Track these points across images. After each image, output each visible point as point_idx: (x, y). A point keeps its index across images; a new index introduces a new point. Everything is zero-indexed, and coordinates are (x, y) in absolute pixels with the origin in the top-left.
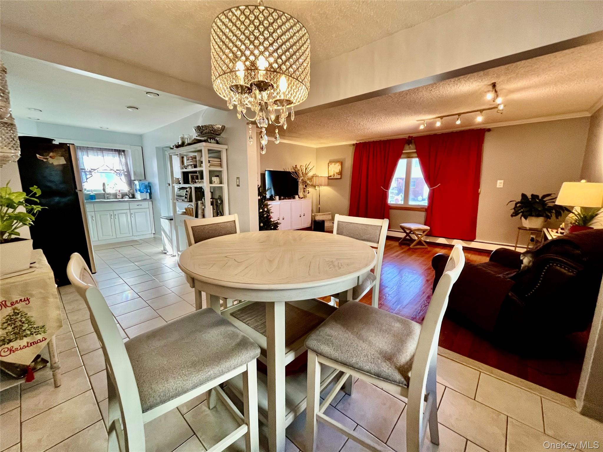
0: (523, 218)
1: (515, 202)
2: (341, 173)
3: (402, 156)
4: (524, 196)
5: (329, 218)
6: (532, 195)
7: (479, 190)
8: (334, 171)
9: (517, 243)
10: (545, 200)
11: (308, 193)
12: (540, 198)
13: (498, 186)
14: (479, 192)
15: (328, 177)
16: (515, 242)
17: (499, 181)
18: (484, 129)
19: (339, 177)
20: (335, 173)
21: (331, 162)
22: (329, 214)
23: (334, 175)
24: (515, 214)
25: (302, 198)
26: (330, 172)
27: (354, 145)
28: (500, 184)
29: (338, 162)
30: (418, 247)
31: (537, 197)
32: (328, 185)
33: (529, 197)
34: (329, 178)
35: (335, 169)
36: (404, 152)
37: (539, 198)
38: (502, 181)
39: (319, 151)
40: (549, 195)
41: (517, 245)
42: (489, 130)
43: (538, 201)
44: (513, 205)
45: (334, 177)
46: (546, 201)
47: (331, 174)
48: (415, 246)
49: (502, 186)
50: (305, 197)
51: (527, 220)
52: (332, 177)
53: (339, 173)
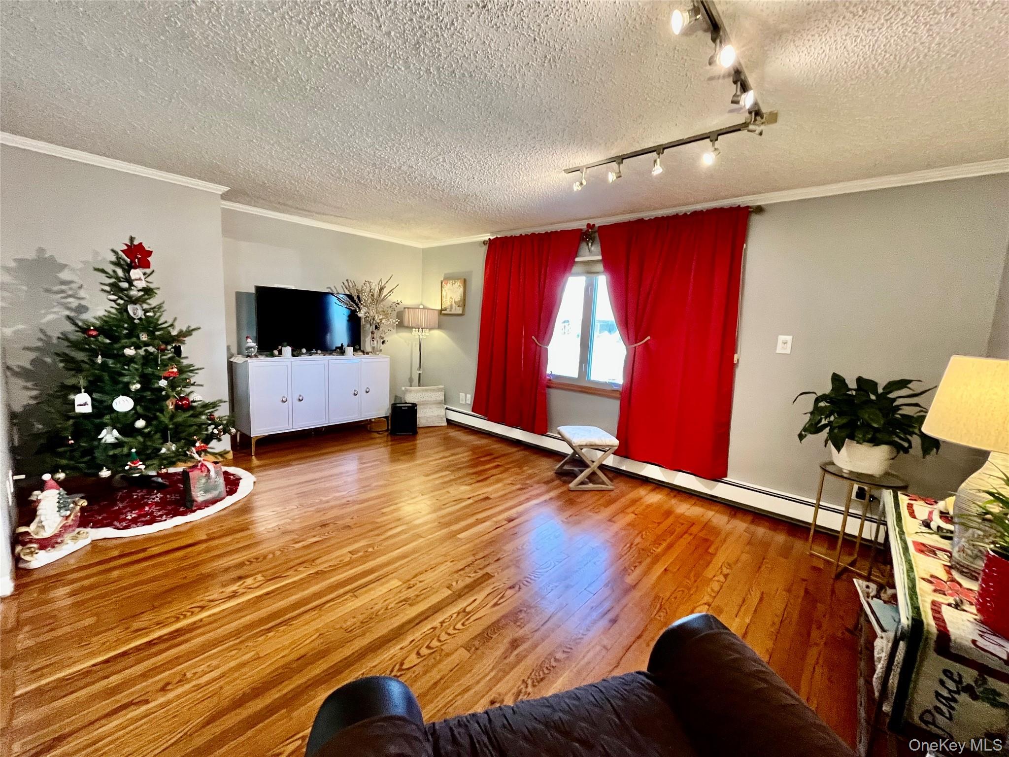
0: (830, 442)
1: (814, 397)
2: (463, 303)
3: (575, 269)
4: (838, 380)
5: (438, 399)
6: (860, 380)
7: (736, 357)
8: (451, 298)
9: (819, 500)
10: (892, 396)
11: (383, 342)
12: (880, 391)
13: (779, 350)
14: (735, 362)
15: (442, 310)
16: (816, 495)
17: (782, 338)
18: (748, 207)
19: (459, 311)
20: (453, 303)
21: (448, 278)
22: (439, 390)
23: (451, 306)
24: (813, 428)
25: (368, 353)
26: (444, 300)
27: (484, 243)
28: (784, 344)
29: (458, 279)
30: (590, 486)
31: (873, 385)
32: (440, 327)
33: (852, 384)
34: (443, 312)
35: (453, 293)
36: (577, 259)
37: (877, 390)
38: (789, 338)
39: (428, 255)
40: (903, 384)
41: (821, 503)
42: (759, 210)
43: (873, 397)
44: (808, 404)
45: (450, 311)
46: (894, 400)
47: (447, 304)
48: (582, 483)
49: (788, 351)
50: (374, 351)
51: (844, 450)
52: (447, 312)
53: (460, 301)
